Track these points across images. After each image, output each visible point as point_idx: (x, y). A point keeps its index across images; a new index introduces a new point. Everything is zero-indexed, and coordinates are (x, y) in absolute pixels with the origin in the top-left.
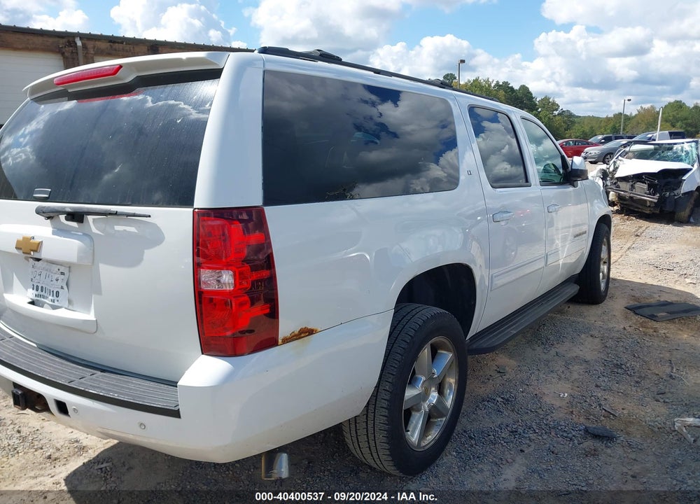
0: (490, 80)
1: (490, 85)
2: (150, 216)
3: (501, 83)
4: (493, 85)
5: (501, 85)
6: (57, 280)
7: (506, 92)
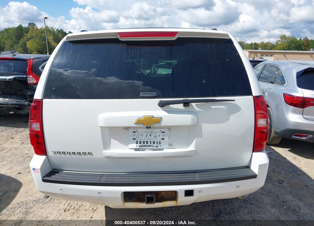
0: (54, 28)
1: (54, 30)
2: (235, 100)
3: (59, 30)
4: (55, 30)
5: (59, 31)
6: (159, 136)
7: (62, 34)
